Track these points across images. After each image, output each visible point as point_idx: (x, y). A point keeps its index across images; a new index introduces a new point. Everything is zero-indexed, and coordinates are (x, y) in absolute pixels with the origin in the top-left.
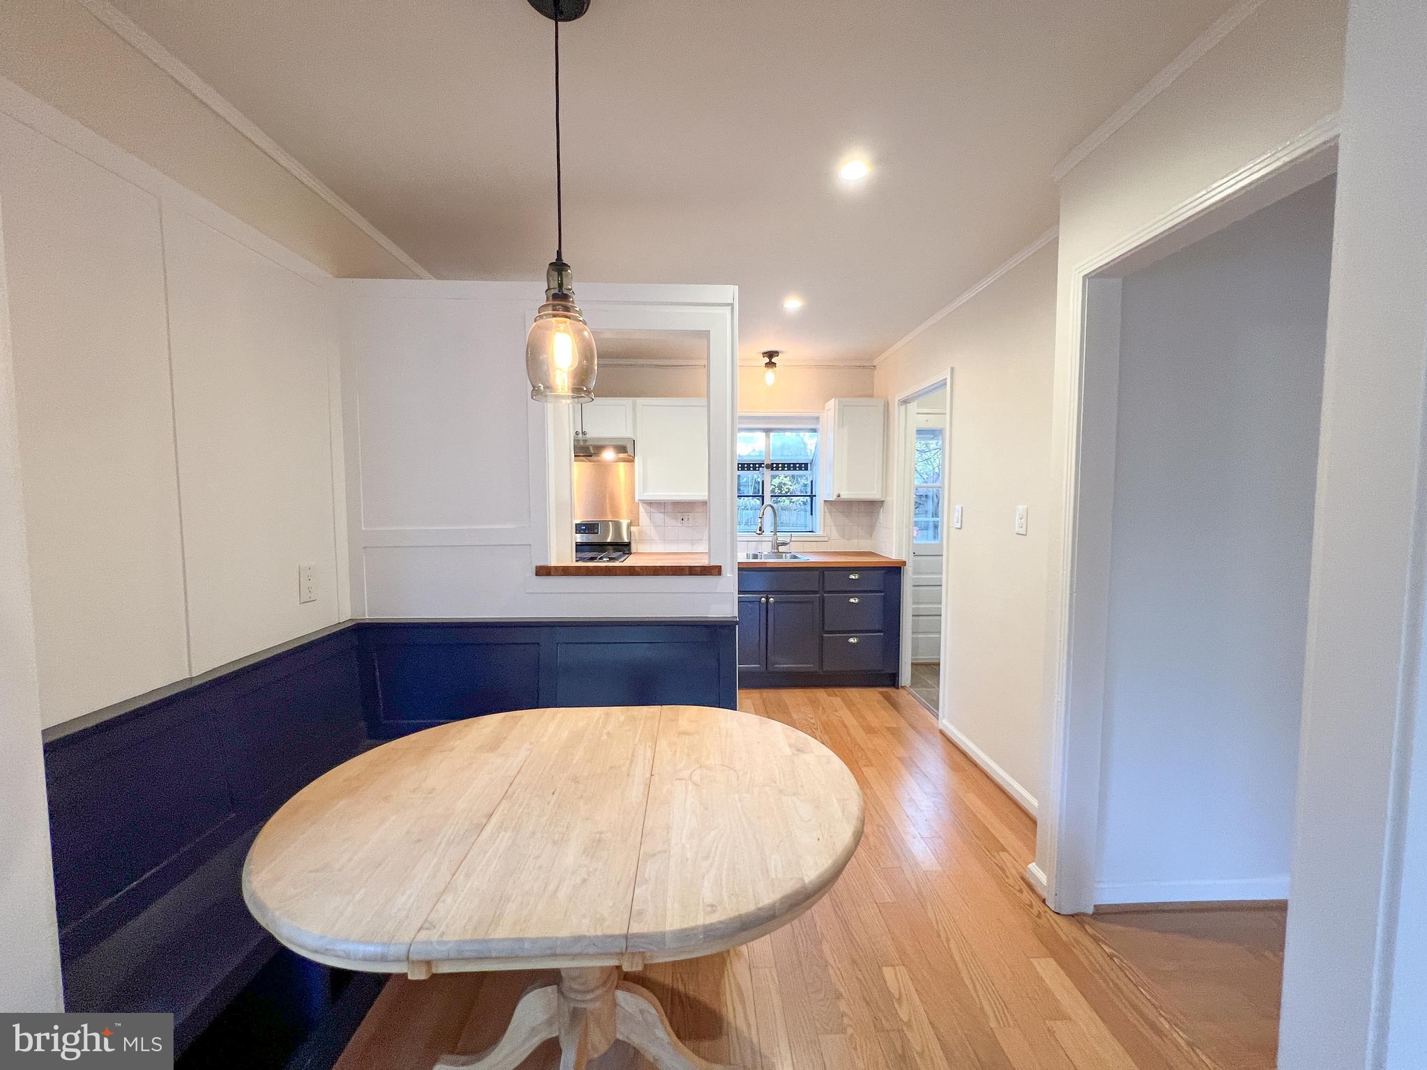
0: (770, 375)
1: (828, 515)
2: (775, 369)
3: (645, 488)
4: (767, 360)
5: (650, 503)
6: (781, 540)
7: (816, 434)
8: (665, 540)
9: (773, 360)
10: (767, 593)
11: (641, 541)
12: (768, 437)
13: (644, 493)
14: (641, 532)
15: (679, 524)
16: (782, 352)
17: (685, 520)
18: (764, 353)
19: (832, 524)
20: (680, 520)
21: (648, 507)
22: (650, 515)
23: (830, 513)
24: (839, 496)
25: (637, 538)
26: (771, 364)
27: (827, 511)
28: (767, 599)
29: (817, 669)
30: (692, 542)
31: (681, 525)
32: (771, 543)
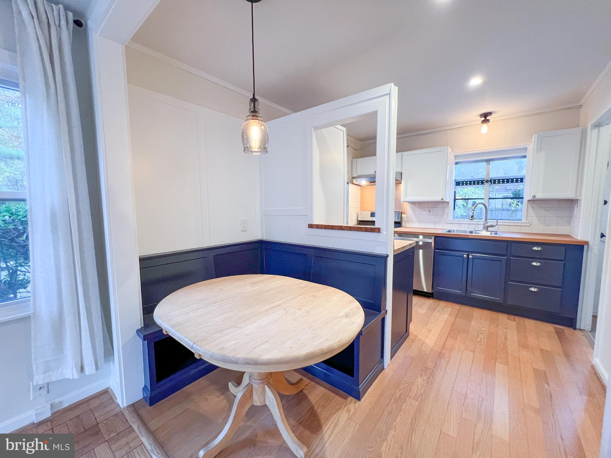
0: (485, 128)
2: (488, 123)
3: (406, 196)
4: (483, 119)
5: (413, 203)
6: (489, 224)
7: (524, 159)
8: (420, 222)
9: (487, 118)
10: (469, 252)
11: (408, 221)
13: (407, 198)
14: (407, 217)
15: (428, 214)
16: (494, 112)
17: (431, 211)
18: (481, 115)
19: (534, 215)
20: (428, 212)
21: (412, 205)
22: (412, 208)
23: (533, 208)
24: (534, 197)
25: (406, 220)
26: (486, 121)
28: (468, 255)
29: (502, 301)
30: (435, 223)
31: (429, 214)
32: (483, 225)
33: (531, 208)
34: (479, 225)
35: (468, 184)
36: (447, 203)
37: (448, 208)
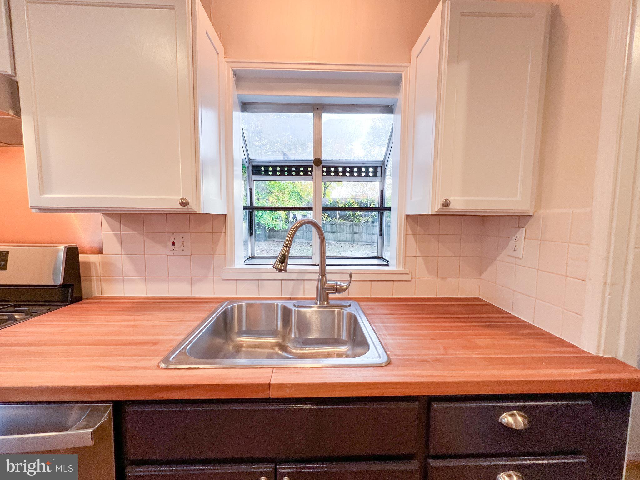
1: (411, 238)
3: (43, 188)
7: (392, 116)
8: (146, 277)
11: (109, 277)
12: (318, 118)
13: (41, 195)
14: (106, 264)
15: (168, 252)
17: (178, 244)
19: (418, 254)
20: (169, 244)
21: (116, 224)
22: (119, 234)
23: (415, 234)
24: (446, 204)
25: (101, 273)
27: (410, 232)
30: (192, 280)
31: (172, 253)
32: (316, 282)
33: (412, 236)
34: (305, 282)
35: (286, 173)
36: (223, 218)
37: (225, 232)
